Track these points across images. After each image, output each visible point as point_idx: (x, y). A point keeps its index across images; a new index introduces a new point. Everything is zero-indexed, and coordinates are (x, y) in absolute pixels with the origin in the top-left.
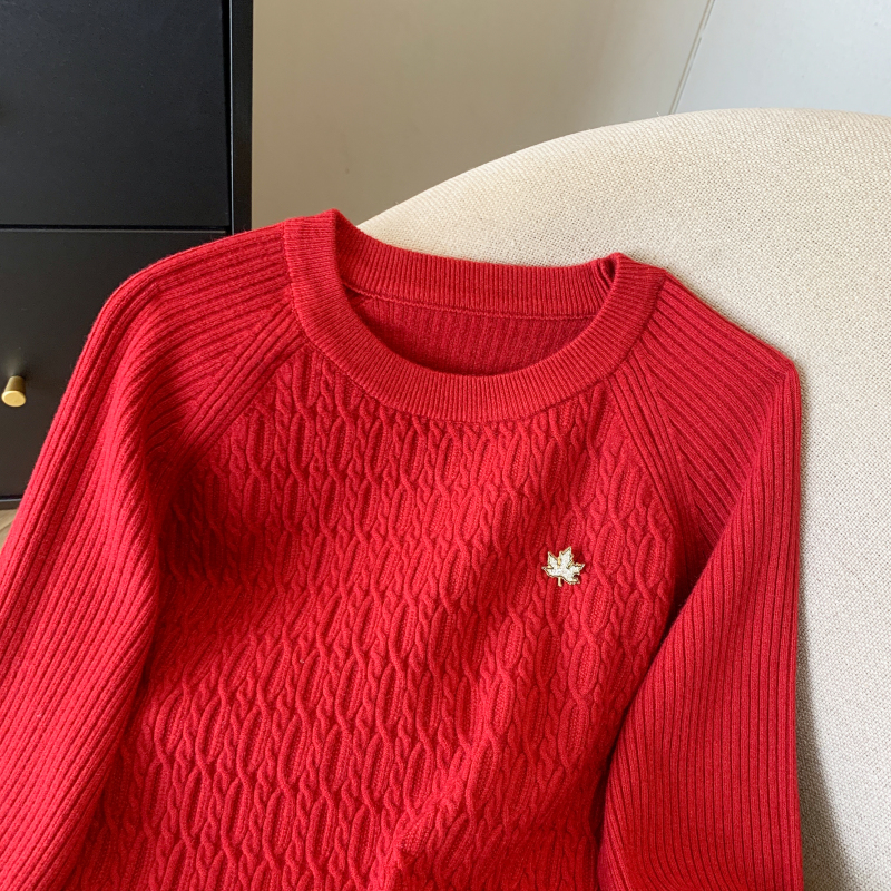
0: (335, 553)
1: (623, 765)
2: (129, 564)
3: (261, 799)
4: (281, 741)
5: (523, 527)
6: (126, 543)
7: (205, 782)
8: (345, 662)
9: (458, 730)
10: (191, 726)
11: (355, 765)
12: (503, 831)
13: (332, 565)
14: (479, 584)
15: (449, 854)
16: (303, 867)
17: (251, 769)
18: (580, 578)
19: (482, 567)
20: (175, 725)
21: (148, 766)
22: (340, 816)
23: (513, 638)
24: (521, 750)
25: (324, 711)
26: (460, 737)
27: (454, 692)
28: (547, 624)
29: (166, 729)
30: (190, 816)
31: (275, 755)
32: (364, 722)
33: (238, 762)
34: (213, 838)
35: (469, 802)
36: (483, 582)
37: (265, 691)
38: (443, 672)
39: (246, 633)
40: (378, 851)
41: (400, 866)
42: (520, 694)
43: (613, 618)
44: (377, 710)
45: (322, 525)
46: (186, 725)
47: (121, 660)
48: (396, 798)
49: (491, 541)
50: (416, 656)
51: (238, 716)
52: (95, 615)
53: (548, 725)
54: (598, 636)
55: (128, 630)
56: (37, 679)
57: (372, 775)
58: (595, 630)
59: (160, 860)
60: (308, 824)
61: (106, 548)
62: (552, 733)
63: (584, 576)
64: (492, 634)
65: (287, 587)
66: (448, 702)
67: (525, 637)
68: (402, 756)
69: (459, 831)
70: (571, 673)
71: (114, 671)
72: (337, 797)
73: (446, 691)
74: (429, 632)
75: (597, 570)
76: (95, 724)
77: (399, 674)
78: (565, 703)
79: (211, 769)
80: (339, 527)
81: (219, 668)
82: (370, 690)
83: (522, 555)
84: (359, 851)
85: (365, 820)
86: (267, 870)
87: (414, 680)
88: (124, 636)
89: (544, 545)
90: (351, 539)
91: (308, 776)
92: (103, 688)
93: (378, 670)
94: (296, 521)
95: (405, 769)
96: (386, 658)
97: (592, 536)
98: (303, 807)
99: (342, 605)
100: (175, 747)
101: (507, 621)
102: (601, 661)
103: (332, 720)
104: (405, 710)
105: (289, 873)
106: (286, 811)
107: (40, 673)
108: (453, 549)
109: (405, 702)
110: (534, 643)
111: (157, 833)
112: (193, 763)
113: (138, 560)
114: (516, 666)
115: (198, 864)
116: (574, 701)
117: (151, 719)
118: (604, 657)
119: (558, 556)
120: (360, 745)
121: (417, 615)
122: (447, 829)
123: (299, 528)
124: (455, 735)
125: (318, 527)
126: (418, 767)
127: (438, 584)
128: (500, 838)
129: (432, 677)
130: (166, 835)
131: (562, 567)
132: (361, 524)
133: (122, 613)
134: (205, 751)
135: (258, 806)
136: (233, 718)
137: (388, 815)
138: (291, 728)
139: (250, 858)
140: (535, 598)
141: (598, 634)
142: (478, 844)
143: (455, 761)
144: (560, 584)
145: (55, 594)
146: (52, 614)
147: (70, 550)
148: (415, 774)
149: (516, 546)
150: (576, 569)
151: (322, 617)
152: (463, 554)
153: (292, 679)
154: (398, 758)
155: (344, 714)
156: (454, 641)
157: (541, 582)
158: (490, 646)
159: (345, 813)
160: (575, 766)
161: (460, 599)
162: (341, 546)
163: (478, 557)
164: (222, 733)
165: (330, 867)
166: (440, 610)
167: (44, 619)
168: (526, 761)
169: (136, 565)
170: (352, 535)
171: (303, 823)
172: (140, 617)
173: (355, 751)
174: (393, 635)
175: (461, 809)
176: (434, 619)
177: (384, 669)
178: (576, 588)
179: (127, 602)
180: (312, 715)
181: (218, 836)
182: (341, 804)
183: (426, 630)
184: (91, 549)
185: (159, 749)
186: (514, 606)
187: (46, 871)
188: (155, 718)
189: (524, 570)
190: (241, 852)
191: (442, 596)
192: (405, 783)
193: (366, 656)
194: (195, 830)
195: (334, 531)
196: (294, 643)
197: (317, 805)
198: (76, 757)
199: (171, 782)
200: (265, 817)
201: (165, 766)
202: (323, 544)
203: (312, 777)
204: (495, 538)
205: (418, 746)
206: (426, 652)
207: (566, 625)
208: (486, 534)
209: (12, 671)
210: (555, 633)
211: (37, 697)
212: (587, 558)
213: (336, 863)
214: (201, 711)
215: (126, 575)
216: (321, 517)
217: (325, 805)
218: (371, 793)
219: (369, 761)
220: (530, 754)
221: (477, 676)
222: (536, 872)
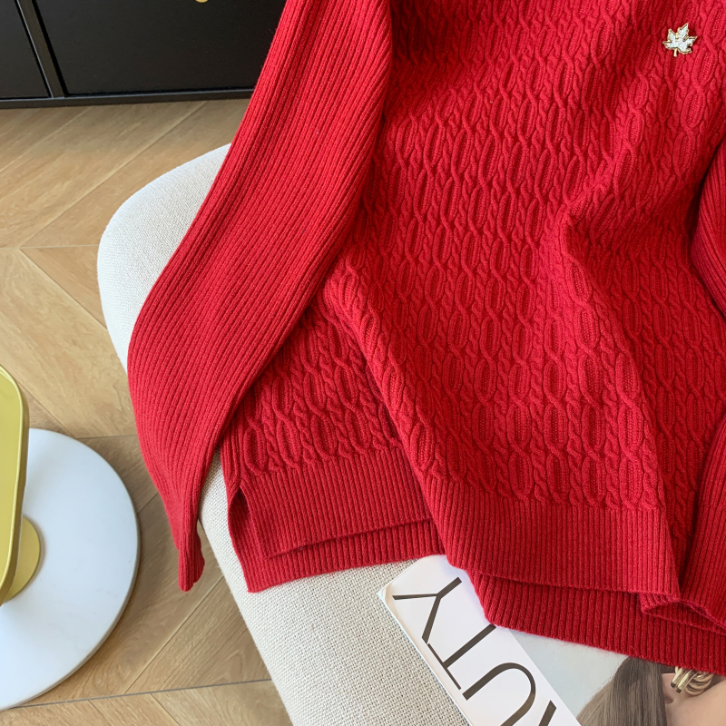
0: (504, 37)
1: (715, 182)
2: (374, 27)
3: (467, 192)
4: (482, 151)
5: (653, 6)
6: (371, 10)
7: (430, 180)
8: (522, 102)
9: (602, 149)
10: (420, 140)
11: (531, 170)
12: (635, 212)
13: (504, 45)
14: (619, 48)
15: (600, 221)
16: (495, 235)
17: (460, 171)
18: (692, 49)
19: (622, 35)
20: (409, 140)
21: (392, 168)
22: (520, 204)
23: (641, 90)
24: (649, 160)
25: (510, 133)
26: (604, 153)
27: (599, 125)
28: (666, 82)
29: (404, 142)
30: (420, 203)
31: (477, 161)
32: (538, 141)
33: (452, 166)
34: (436, 216)
35: (616, 186)
36: (622, 47)
37: (468, 119)
38: (591, 111)
39: (447, 88)
40: (545, 228)
41: (570, 223)
42: (648, 123)
43: (717, 74)
44: (547, 133)
45: (495, 16)
46: (417, 139)
47: (372, 94)
48: (557, 194)
49: (630, 15)
50: (574, 97)
51: (452, 135)
52: (348, 67)
53: (666, 148)
54: (706, 87)
55: (374, 74)
56: (311, 112)
57: (542, 177)
58: (703, 83)
59: (403, 228)
60: (498, 209)
61: (355, 17)
62: (669, 152)
63: (696, 47)
64: (625, 89)
65: (471, 61)
66: (595, 132)
67: (650, 89)
68: (564, 164)
69: (608, 206)
70: (683, 114)
71: (368, 101)
72: (518, 192)
73: (593, 124)
74: (583, 81)
75: (706, 41)
76: (358, 135)
77: (562, 110)
78: (677, 135)
79: (434, 170)
80: (508, 17)
81: (433, 107)
82: (541, 119)
83: (649, 31)
84: (532, 228)
85: (536, 209)
86: (472, 237)
87: (572, 114)
88: (371, 78)
89: (666, 24)
90: (516, 27)
91: (499, 176)
92: (361, 112)
93: (547, 106)
94: (478, 11)
95: (565, 174)
96: (552, 99)
97: (703, 15)
98: (495, 197)
99: (515, 69)
100: (410, 155)
101: (635, 81)
102: (707, 104)
103: (516, 139)
104: (566, 133)
105: (487, 239)
106: (483, 200)
107: (313, 107)
108: (600, 22)
109: (566, 128)
110: (656, 93)
111: (399, 212)
112: (421, 165)
113: (380, 23)
114: (645, 106)
115: (427, 231)
116: (685, 132)
117: (393, 136)
118: (709, 101)
119: (676, 31)
120: (535, 156)
121: (574, 69)
122: (601, 203)
123: (479, 18)
124: (600, 152)
125: (492, 17)
126: (574, 173)
127: (590, 46)
128: (633, 216)
129: (583, 114)
130: (405, 213)
131: (679, 41)
132: (524, 15)
133: (368, 63)
134: (430, 157)
135: (465, 196)
136: (448, 135)
137: (552, 205)
138: (488, 143)
139: (460, 229)
140: (657, 64)
141: (705, 86)
142: (620, 217)
143: (600, 169)
144: (675, 55)
145: (320, 53)
146: (318, 67)
147: (328, 21)
148: (572, 177)
149: (647, 22)
150: (690, 41)
151: (502, 76)
152: (609, 25)
153: (486, 113)
154: (561, 165)
155: (524, 134)
156: (599, 91)
157: (661, 53)
158: (623, 97)
159: (523, 203)
160: (684, 176)
161: (605, 58)
162: (509, 32)
163: (620, 26)
164: (442, 145)
165: (513, 236)
166: (591, 66)
167: (313, 71)
168: (652, 167)
169: (378, 27)
170: (517, 23)
171: (495, 208)
172: (382, 65)
173: (531, 160)
174: (556, 84)
175: (610, 191)
176: (587, 71)
177: (551, 105)
178: (688, 57)
179: (371, 56)
180: (502, 135)
181: (439, 216)
182: (520, 197)
183: (581, 80)
184: (344, 19)
185: (399, 155)
186: (641, 70)
187: (339, 221)
188: (395, 135)
189: (649, 44)
190: (455, 226)
191: (592, 56)
192: (564, 185)
193: (537, 98)
194: (423, 211)
195: (504, 21)
196: (484, 92)
197: (504, 197)
198: (349, 154)
199: (407, 180)
200: (469, 204)
201: (403, 169)
202: (495, 31)
203: (502, 176)
204: (633, 13)
205: (575, 158)
206: (580, 96)
207: (680, 83)
208: (627, 9)
209: (293, 107)
210: (671, 89)
211: (314, 122)
212: (699, 32)
213: (517, 233)
214: (426, 131)
215: (371, 35)
216: (495, 9)
217: (509, 197)
218: (541, 190)
219: (541, 167)
220: (654, 164)
221: (614, 116)
222: (650, 250)
